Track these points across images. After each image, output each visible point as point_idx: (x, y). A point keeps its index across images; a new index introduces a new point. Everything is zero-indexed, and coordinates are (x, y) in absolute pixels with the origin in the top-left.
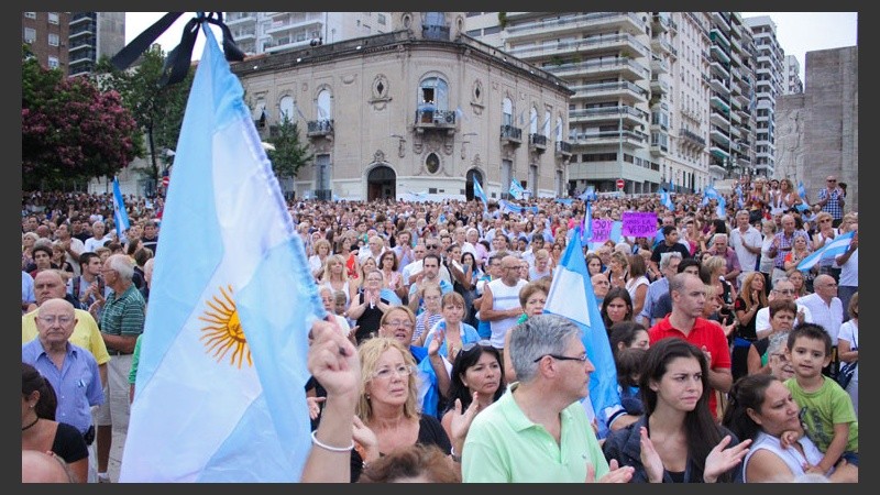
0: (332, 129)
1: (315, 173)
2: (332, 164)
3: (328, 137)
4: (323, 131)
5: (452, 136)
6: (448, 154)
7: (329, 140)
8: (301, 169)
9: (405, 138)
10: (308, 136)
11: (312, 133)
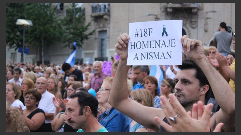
0: (109, 11)
1: (96, 45)
2: (109, 38)
3: (105, 17)
4: (102, 13)
5: (196, 14)
6: (193, 28)
7: (106, 20)
8: (85, 41)
9: (159, 16)
10: (91, 17)
11: (94, 14)
